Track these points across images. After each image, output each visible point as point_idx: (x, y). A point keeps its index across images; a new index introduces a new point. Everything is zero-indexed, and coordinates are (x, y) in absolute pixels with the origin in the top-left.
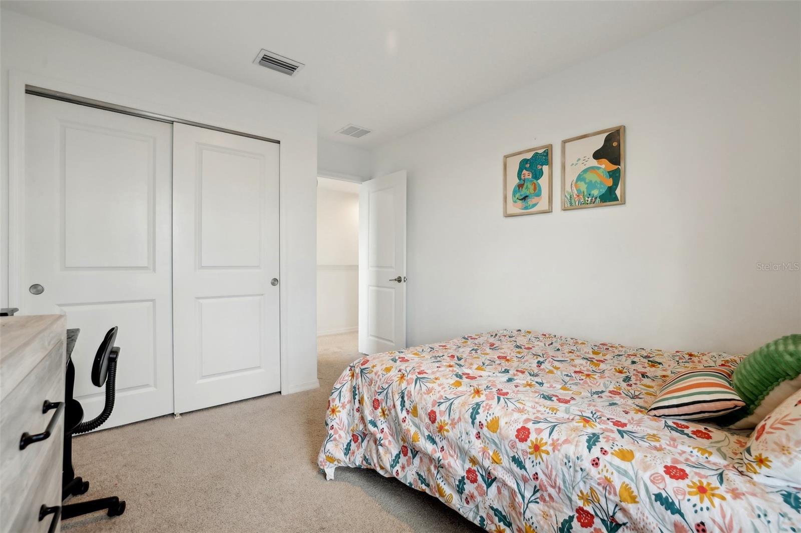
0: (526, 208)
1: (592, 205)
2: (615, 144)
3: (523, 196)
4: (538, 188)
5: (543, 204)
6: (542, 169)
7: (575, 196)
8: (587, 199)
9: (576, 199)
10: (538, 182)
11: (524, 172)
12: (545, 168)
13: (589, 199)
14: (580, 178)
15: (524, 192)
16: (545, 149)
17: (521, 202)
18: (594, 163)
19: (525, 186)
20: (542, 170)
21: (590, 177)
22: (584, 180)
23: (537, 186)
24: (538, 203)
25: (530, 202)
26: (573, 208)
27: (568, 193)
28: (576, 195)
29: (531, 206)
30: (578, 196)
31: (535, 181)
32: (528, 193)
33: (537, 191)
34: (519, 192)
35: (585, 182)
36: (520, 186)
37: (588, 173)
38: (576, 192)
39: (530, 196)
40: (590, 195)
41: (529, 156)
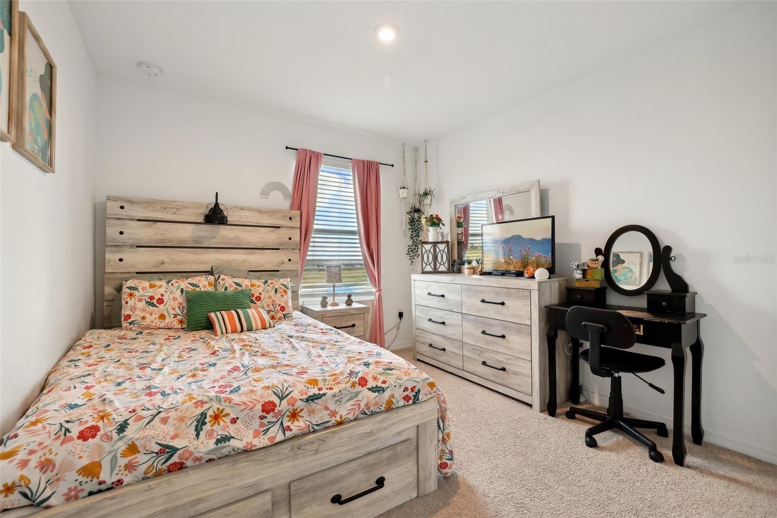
8: (35, 145)
13: (36, 148)
40: (36, 140)
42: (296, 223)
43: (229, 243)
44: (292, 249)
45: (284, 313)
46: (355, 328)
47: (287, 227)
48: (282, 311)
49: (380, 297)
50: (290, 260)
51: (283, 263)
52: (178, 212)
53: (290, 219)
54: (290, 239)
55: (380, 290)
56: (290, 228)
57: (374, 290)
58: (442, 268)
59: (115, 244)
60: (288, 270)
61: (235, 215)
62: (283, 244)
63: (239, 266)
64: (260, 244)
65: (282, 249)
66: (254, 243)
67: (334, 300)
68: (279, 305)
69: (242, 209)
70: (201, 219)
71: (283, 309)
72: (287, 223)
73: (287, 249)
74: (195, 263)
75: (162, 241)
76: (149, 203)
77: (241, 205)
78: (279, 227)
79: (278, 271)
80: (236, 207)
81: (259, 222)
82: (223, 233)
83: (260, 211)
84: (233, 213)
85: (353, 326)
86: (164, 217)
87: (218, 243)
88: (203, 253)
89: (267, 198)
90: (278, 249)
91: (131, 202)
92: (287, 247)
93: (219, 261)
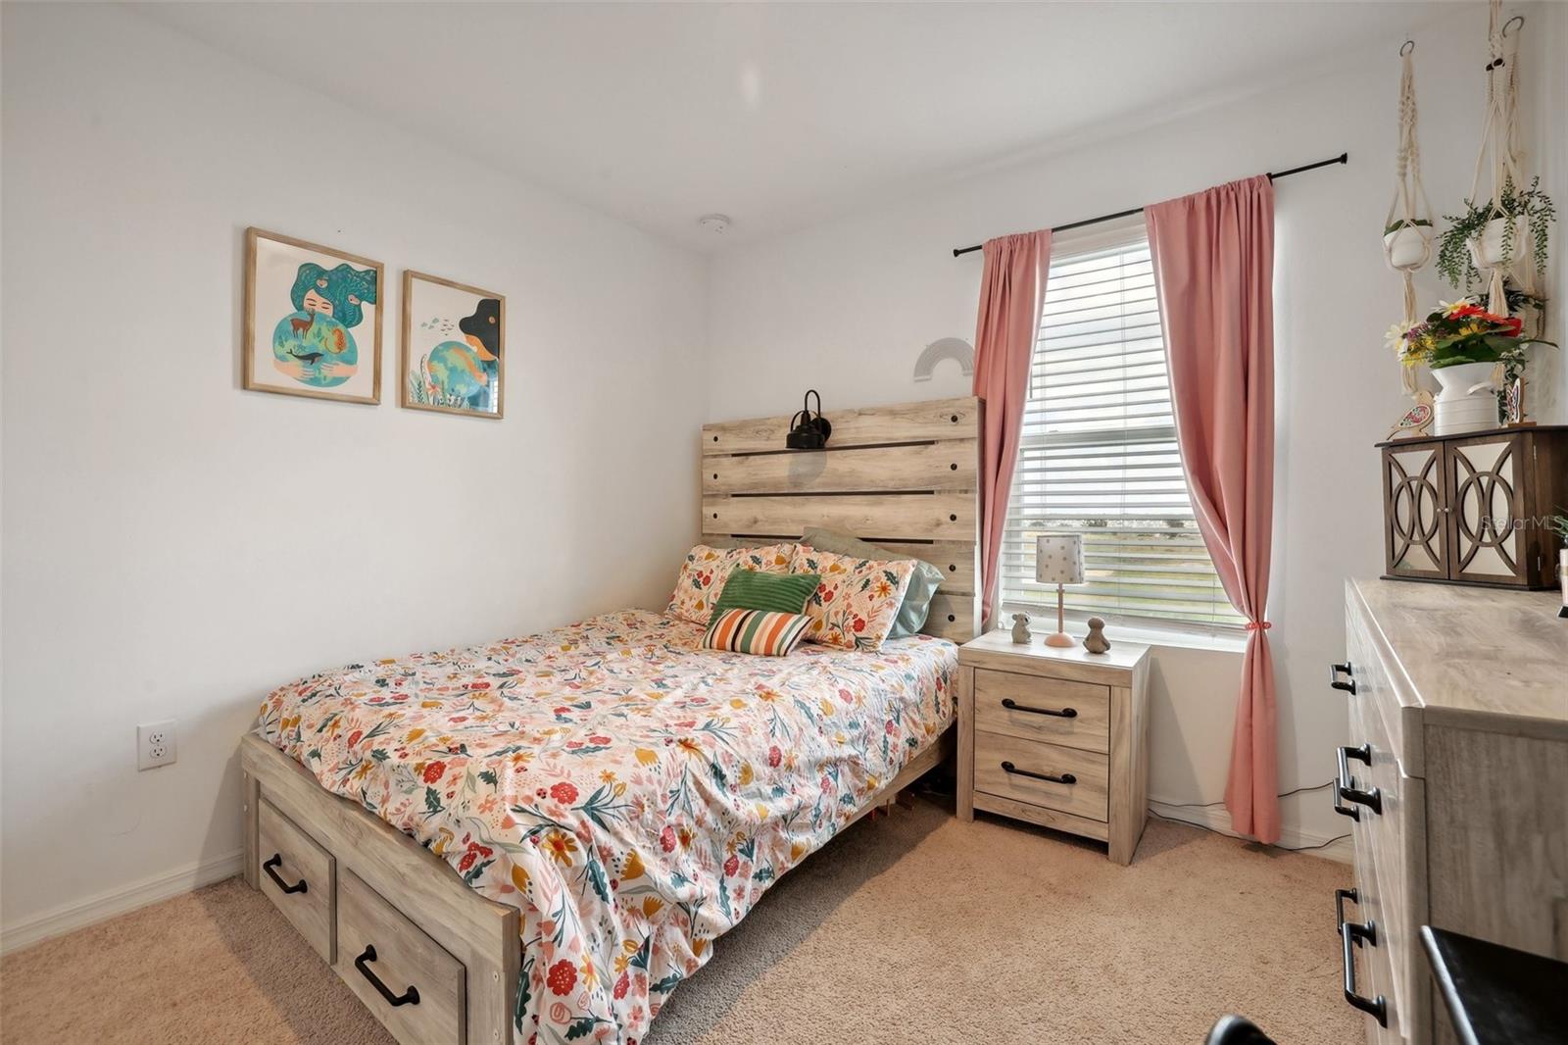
0: (315, 381)
1: (457, 410)
2: (492, 320)
3: (307, 352)
4: (348, 345)
5: (359, 383)
6: (360, 305)
7: (427, 386)
8: (448, 396)
9: (429, 393)
10: (349, 333)
11: (312, 294)
12: (367, 309)
13: (453, 398)
14: (436, 355)
15: (309, 342)
16: (368, 268)
17: (299, 362)
18: (461, 337)
19: (314, 328)
20: (360, 310)
21: (453, 358)
22: (443, 360)
23: (346, 341)
24: (348, 378)
25: (330, 369)
26: (421, 406)
27: (416, 378)
28: (430, 384)
29: (328, 380)
30: (434, 387)
31: (341, 327)
32: (321, 349)
33: (346, 351)
34: (296, 336)
35: (446, 365)
36: (299, 325)
37: (451, 351)
38: (430, 379)
39: (327, 357)
40: (453, 390)
41: (329, 263)
42: (970, 427)
43: (839, 485)
44: (961, 491)
45: (859, 634)
46: (1075, 721)
47: (950, 440)
48: (856, 630)
49: (1261, 650)
50: (953, 518)
51: (938, 524)
52: (772, 437)
53: (954, 419)
54: (954, 467)
55: (1260, 625)
56: (958, 442)
57: (1246, 621)
58: (1488, 562)
59: (710, 493)
60: (953, 542)
61: (849, 429)
62: (937, 480)
63: (856, 529)
64: (893, 483)
65: (940, 492)
66: (882, 481)
67: (1061, 630)
68: (856, 616)
69: (860, 414)
70: (783, 444)
71: (860, 625)
72: (947, 430)
73: (949, 491)
74: (793, 521)
75: (755, 485)
76: (740, 427)
77: (857, 406)
78: (932, 443)
79: (931, 542)
80: (851, 411)
81: (889, 435)
82: (835, 466)
83: (892, 413)
84: (845, 425)
85: (1070, 714)
86: (758, 446)
87: (825, 484)
88: (803, 505)
89: (927, 380)
90: (932, 492)
91: (723, 429)
92: (947, 486)
93: (826, 518)
